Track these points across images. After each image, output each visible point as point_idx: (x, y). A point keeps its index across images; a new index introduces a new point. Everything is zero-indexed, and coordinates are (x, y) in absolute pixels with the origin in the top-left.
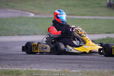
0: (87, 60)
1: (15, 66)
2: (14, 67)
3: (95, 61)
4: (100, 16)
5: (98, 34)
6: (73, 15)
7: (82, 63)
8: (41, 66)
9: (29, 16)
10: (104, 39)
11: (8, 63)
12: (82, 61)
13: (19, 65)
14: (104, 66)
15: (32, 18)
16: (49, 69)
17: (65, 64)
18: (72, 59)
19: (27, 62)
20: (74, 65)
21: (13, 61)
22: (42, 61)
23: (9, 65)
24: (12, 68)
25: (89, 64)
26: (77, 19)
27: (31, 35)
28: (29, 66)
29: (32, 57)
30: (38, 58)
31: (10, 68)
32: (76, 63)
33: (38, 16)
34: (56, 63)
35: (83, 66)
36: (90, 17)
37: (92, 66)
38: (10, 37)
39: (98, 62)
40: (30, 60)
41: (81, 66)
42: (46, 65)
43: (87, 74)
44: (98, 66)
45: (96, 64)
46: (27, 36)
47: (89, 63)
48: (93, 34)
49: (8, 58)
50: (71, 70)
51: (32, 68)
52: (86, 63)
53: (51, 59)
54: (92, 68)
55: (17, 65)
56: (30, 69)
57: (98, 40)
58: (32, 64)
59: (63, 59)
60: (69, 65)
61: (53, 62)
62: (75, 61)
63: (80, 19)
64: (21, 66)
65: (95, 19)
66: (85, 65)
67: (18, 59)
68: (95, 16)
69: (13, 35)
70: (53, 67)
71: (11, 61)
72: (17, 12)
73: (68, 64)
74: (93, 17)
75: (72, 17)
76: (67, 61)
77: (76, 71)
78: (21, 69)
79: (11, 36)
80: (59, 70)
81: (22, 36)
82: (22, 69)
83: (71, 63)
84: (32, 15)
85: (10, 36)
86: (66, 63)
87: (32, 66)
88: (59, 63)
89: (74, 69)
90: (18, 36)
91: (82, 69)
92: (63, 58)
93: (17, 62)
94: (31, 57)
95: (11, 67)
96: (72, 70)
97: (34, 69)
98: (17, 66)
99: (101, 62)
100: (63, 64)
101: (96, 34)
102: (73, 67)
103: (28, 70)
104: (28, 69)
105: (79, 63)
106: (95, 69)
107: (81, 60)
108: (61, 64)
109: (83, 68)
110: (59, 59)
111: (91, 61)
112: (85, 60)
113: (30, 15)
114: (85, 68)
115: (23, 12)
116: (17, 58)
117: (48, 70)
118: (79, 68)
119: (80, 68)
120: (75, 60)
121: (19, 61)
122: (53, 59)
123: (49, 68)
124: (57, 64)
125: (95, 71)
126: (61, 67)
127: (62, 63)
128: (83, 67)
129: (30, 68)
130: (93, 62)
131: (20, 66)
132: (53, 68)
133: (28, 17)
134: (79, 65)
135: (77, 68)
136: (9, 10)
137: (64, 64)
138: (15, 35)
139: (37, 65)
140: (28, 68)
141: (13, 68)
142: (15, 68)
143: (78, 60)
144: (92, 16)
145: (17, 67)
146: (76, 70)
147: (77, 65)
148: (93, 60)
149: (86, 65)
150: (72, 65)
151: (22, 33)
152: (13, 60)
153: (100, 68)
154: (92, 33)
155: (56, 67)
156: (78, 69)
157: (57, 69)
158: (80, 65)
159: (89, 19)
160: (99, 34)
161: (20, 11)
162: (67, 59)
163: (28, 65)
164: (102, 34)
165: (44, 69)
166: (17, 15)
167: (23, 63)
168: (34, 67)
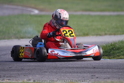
0: (103, 68)
1: (8, 78)
3: (114, 70)
5: (120, 34)
7: (96, 72)
9: (32, 13)
12: (96, 70)
13: (13, 77)
15: (36, 16)
17: (74, 74)
18: (83, 68)
19: (24, 73)
20: (85, 75)
21: (6, 72)
22: (44, 71)
23: (1, 77)
25: (106, 74)
26: (95, 16)
28: (27, 77)
29: (32, 66)
30: (39, 67)
31: (2, 81)
32: (89, 72)
33: (43, 13)
34: (62, 72)
35: (97, 75)
36: (112, 13)
37: (108, 76)
38: (5, 42)
39: (117, 70)
40: (29, 70)
41: (95, 76)
42: (49, 76)
44: (117, 76)
45: (115, 72)
47: (105, 72)
48: (115, 34)
51: (30, 80)
52: (101, 73)
53: (56, 68)
54: (109, 78)
55: (11, 77)
57: (119, 42)
58: (31, 75)
59: (72, 68)
63: (99, 16)
64: (16, 77)
65: (118, 16)
68: (118, 11)
69: (9, 38)
71: (3, 72)
73: (77, 74)
74: (116, 13)
81: (22, 39)
82: (17, 81)
84: (36, 12)
86: (75, 72)
87: (31, 77)
88: (66, 73)
90: (16, 40)
92: (72, 66)
93: (12, 72)
95: (3, 80)
99: (121, 70)
100: (71, 74)
101: (118, 34)
102: (84, 78)
104: (25, 82)
105: (92, 72)
107: (96, 68)
108: (68, 74)
109: (98, 79)
110: (67, 67)
111: (108, 70)
112: (101, 68)
114: (100, 78)
116: (12, 67)
118: (92, 78)
120: (87, 68)
121: (14, 71)
122: (59, 67)
124: (63, 74)
126: (68, 77)
127: (70, 72)
128: (97, 77)
129: (28, 80)
130: (111, 70)
134: (92, 75)
135: (90, 79)
136: (6, 6)
137: (72, 74)
138: (12, 39)
139: (37, 76)
140: (25, 80)
141: (6, 80)
143: (92, 68)
144: (114, 11)
145: (10, 80)
147: (89, 75)
148: (110, 68)
149: (102, 75)
150: (83, 75)
151: (22, 35)
153: (119, 79)
155: (63, 78)
158: (93, 75)
159: (111, 16)
161: (20, 7)
162: (78, 68)
163: (25, 76)
166: (16, 12)
167: (18, 74)
168: (33, 78)
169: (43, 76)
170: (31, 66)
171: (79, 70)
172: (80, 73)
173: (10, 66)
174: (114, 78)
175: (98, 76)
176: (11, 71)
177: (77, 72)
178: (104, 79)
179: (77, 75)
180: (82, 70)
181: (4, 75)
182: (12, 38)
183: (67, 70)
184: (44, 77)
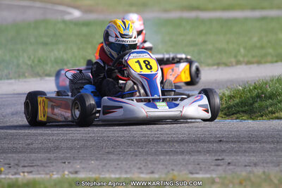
0: (239, 142)
1: (26, 169)
2: (24, 172)
3: (265, 145)
5: (272, 62)
6: (198, 9)
7: (224, 151)
8: (104, 166)
9: (67, 18)
11: (7, 161)
12: (224, 146)
13: (38, 166)
15: (77, 23)
16: (126, 172)
17: (175, 157)
18: (194, 142)
19: (62, 156)
20: (201, 158)
21: (20, 155)
22: (107, 150)
23: (10, 167)
24: (17, 176)
25: (247, 154)
28: (69, 165)
29: (78, 140)
30: (95, 141)
31: (13, 175)
32: (208, 152)
33: (92, 16)
34: (148, 153)
35: (228, 159)
36: (248, 14)
38: (11, 84)
39: (272, 146)
40: (71, 149)
41: (223, 159)
42: (119, 163)
43: (241, 183)
44: (275, 158)
45: (268, 151)
47: (245, 151)
48: (259, 63)
49: (6, 145)
50: (192, 173)
51: (76, 172)
52: (236, 152)
53: (132, 142)
54: (256, 165)
55: (32, 166)
56: (72, 176)
57: (272, 81)
58: (79, 161)
59: (169, 141)
60: (187, 157)
61: (140, 152)
62: (205, 146)
63: (219, 20)
64: (44, 167)
65: (263, 19)
66: (234, 158)
67: (35, 146)
68: (263, 8)
69: (20, 76)
70: (138, 166)
71: (14, 155)
72: (30, 7)
73: (183, 157)
74: (257, 14)
75: (193, 14)
76: (182, 146)
77: (208, 176)
78: (43, 176)
79: (15, 78)
80: (156, 176)
81: (47, 78)
82: (48, 176)
84: (76, 14)
85: (11, 79)
86: (177, 152)
87: (78, 166)
88: (157, 153)
90: (34, 79)
91: (224, 171)
92: (169, 139)
93: (33, 156)
94: (73, 140)
95: (16, 174)
96: (197, 173)
97: (82, 175)
98: (31, 169)
100: (168, 157)
101: (266, 62)
102: (198, 164)
103: (67, 179)
104: (66, 176)
105: (216, 152)
106: (264, 167)
107: (223, 141)
108: (162, 157)
109: (231, 167)
110: (157, 142)
111: (253, 146)
112: (235, 142)
113: (69, 13)
114: (235, 165)
115: (49, 6)
116: (32, 144)
117: (124, 176)
118: (218, 165)
119: (220, 168)
120: (204, 142)
121: (38, 152)
122: (139, 142)
123: (128, 170)
124: (150, 158)
125: (264, 172)
126: (163, 165)
127: (167, 153)
128: (229, 163)
129: (71, 173)
130: (258, 146)
131: (42, 168)
132: (140, 168)
133: (64, 22)
134: (216, 158)
135: (212, 168)
137: (172, 157)
138: (25, 77)
139: (93, 162)
140: (66, 173)
141: (22, 174)
142: (26, 174)
143: (213, 142)
144: (253, 9)
145: (31, 172)
146: (206, 172)
147: (209, 158)
148: (257, 141)
149: (239, 158)
150: (197, 157)
151: (48, 68)
152: (20, 152)
153: (279, 165)
154: (255, 60)
155: (150, 166)
156: (213, 170)
157: (153, 173)
158: (220, 158)
159: (246, 19)
160: (276, 62)
161: (38, 4)
162: (182, 141)
163: (65, 163)
165: (113, 172)
167: (49, 159)
168: (83, 168)
169: (105, 162)
170: (75, 140)
171: (185, 147)
172: (189, 153)
173: (28, 142)
174: (267, 163)
175: (230, 161)
176: (30, 152)
177: (182, 153)
178: (246, 166)
179: (183, 159)
180: (192, 147)
181: (16, 162)
182: (26, 75)
183: (159, 148)
184: (108, 166)
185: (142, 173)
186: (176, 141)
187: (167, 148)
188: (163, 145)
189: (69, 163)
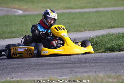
0: (81, 63)
4: (104, 7)
5: (99, 30)
6: (70, 8)
7: (74, 67)
8: (24, 75)
9: (17, 14)
10: (104, 35)
12: (75, 65)
14: (101, 69)
15: (20, 16)
17: (54, 70)
18: (63, 64)
19: (8, 71)
20: (65, 70)
22: (27, 68)
25: (83, 68)
27: (17, 37)
30: (22, 65)
32: (68, 68)
33: (27, 13)
34: (43, 69)
35: (75, 70)
36: (91, 10)
37: (86, 70)
39: (94, 64)
40: (12, 68)
41: (73, 71)
42: (31, 73)
44: (94, 69)
45: (92, 66)
46: (13, 39)
47: (83, 67)
48: (94, 30)
50: (60, 77)
51: (12, 78)
52: (79, 67)
53: (37, 65)
54: (86, 72)
57: (96, 37)
58: (14, 74)
59: (52, 64)
60: (59, 70)
62: (67, 65)
63: (79, 13)
65: (97, 12)
66: (78, 70)
68: (97, 7)
73: (57, 70)
74: (95, 10)
75: (68, 11)
76: (58, 66)
81: (6, 39)
83: (61, 68)
84: (20, 12)
86: (55, 68)
87: (14, 76)
88: (47, 69)
89: (64, 75)
90: (1, 40)
96: (62, 77)
99: (98, 64)
100: (51, 70)
101: (96, 30)
102: (63, 73)
104: (8, 80)
105: (71, 67)
106: (90, 73)
107: (74, 63)
108: (49, 71)
109: (76, 74)
110: (48, 64)
112: (79, 63)
113: (18, 12)
114: (78, 73)
118: (71, 73)
120: (67, 63)
122: (40, 64)
123: (34, 76)
124: (44, 71)
127: (51, 69)
128: (76, 72)
129: (11, 78)
132: (39, 75)
133: (15, 16)
134: (71, 70)
135: (69, 74)
139: (20, 74)
140: (8, 78)
143: (71, 63)
144: (93, 8)
147: (68, 70)
148: (88, 63)
149: (80, 70)
150: (62, 70)
151: (7, 35)
153: (96, 72)
155: (43, 74)
157: (43, 77)
158: (72, 70)
159: (90, 12)
160: (101, 29)
162: (58, 64)
163: (8, 74)
164: (104, 30)
166: (2, 13)
167: (2, 73)
168: (16, 76)
169: (25, 73)
170: (14, 65)
174: (91, 71)
175: (76, 71)
177: (57, 68)
178: (82, 73)
179: (57, 71)
183: (48, 67)
185: (39, 77)
186: (56, 64)
187: (51, 67)
188: (50, 65)
189: (10, 74)
